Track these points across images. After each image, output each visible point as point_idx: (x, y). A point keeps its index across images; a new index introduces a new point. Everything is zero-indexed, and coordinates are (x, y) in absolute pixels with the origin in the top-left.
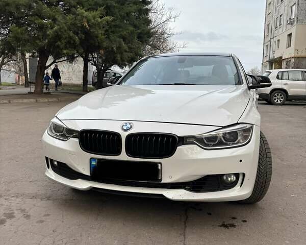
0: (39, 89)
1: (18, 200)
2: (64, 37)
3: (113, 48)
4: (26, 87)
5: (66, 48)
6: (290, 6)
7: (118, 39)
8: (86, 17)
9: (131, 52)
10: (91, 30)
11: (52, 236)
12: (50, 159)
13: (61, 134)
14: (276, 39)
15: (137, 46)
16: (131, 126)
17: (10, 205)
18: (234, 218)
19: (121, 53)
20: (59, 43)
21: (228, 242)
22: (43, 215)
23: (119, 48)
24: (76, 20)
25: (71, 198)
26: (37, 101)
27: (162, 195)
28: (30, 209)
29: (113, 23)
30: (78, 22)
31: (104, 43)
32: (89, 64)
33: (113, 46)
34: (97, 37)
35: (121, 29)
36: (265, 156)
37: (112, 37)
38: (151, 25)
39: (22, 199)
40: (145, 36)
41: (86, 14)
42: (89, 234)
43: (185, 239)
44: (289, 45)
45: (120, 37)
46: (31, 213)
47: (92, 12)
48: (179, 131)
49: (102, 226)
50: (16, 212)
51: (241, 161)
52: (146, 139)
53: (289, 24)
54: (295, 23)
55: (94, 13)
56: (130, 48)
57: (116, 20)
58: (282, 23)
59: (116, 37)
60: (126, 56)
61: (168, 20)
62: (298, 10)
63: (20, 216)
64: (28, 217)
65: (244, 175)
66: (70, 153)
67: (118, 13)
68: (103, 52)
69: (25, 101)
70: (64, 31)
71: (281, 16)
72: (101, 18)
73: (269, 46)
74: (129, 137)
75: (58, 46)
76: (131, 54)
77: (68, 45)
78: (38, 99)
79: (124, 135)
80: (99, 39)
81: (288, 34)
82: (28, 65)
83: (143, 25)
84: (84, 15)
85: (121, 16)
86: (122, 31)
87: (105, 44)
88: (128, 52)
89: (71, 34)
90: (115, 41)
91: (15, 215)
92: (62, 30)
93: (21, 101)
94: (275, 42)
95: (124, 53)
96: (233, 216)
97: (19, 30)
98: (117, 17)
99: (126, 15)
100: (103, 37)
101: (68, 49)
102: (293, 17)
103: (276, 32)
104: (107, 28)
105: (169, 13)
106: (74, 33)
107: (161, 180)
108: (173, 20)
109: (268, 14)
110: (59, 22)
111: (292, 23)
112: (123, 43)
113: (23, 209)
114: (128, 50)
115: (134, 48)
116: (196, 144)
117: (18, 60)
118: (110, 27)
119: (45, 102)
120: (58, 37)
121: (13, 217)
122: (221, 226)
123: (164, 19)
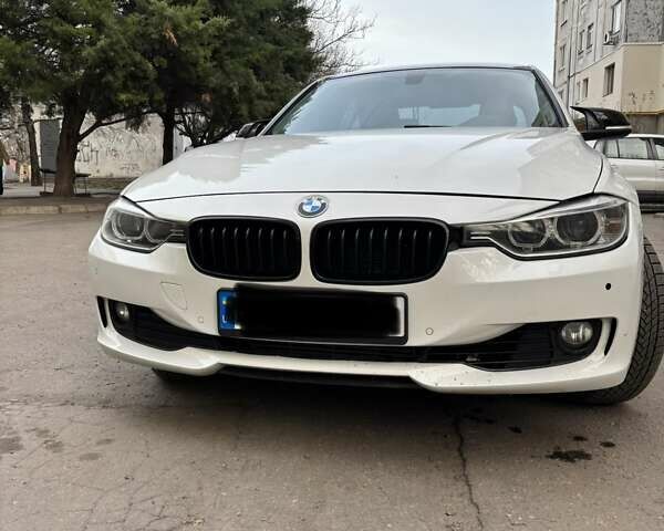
0: (65, 185)
1: (28, 409)
2: (121, 63)
3: (230, 90)
4: (33, 185)
5: (125, 88)
6: (609, 6)
7: (242, 70)
8: (171, 19)
9: (272, 99)
10: (182, 49)
11: (123, 489)
12: (110, 301)
13: (136, 238)
14: (579, 78)
15: (285, 85)
16: (324, 205)
17: (9, 420)
18: (579, 439)
19: (250, 102)
20: (110, 78)
21: (582, 494)
22: (93, 442)
23: (245, 89)
24: (147, 25)
25: (162, 403)
26: (60, 209)
27: (407, 379)
28: (63, 428)
29: (231, 35)
30: (151, 29)
31: (212, 78)
32: (176, 132)
33: (232, 84)
34: (195, 65)
35: (248, 49)
36: (652, 282)
37: (230, 64)
38: (313, 44)
39: (39, 407)
40: (302, 66)
41: (170, 11)
42: (220, 483)
43: (470, 490)
44: (610, 90)
45: (245, 66)
46: (64, 436)
47: (184, 8)
48: (450, 213)
49: (252, 463)
50: (25, 436)
51: (608, 286)
52: (364, 235)
53: (608, 44)
54: (622, 43)
55: (188, 9)
56: (268, 90)
57: (238, 28)
58: (592, 42)
59: (237, 64)
60: (261, 108)
61: (349, 33)
62: (627, 14)
63: (35, 444)
64: (56, 447)
65: (614, 323)
66: (163, 280)
67: (240, 12)
68: (208, 99)
69: (34, 210)
70: (120, 51)
71: (590, 27)
72: (204, 20)
73: (565, 92)
74: (320, 232)
75: (108, 85)
76: (272, 103)
77: (129, 83)
78: (63, 206)
79: (306, 226)
80: (200, 69)
81: (607, 65)
82: (38, 136)
83: (295, 44)
84: (165, 13)
85: (248, 17)
86: (250, 52)
87: (214, 81)
88: (265, 98)
89: (138, 57)
90: (236, 74)
91: (21, 443)
92: (116, 48)
93: (23, 210)
94: (578, 84)
95: (256, 102)
96: (577, 434)
97: (18, 49)
98: (239, 21)
99: (258, 16)
100: (209, 64)
101: (129, 92)
102: (617, 28)
103: (581, 61)
104: (217, 44)
105: (350, 18)
106: (144, 54)
107: (405, 338)
108: (359, 34)
109: (562, 24)
110: (111, 29)
111: (614, 43)
112: (254, 77)
113: (42, 428)
114: (265, 94)
115: (278, 91)
116: (492, 245)
117: (16, 125)
118: (225, 44)
119: (80, 213)
120: (107, 63)
121: (19, 448)
122: (552, 457)
123: (340, 32)
